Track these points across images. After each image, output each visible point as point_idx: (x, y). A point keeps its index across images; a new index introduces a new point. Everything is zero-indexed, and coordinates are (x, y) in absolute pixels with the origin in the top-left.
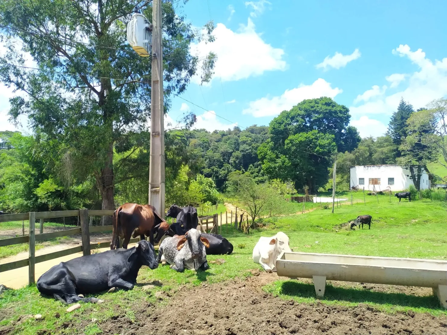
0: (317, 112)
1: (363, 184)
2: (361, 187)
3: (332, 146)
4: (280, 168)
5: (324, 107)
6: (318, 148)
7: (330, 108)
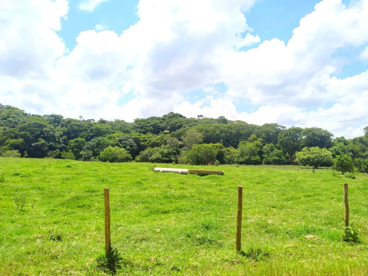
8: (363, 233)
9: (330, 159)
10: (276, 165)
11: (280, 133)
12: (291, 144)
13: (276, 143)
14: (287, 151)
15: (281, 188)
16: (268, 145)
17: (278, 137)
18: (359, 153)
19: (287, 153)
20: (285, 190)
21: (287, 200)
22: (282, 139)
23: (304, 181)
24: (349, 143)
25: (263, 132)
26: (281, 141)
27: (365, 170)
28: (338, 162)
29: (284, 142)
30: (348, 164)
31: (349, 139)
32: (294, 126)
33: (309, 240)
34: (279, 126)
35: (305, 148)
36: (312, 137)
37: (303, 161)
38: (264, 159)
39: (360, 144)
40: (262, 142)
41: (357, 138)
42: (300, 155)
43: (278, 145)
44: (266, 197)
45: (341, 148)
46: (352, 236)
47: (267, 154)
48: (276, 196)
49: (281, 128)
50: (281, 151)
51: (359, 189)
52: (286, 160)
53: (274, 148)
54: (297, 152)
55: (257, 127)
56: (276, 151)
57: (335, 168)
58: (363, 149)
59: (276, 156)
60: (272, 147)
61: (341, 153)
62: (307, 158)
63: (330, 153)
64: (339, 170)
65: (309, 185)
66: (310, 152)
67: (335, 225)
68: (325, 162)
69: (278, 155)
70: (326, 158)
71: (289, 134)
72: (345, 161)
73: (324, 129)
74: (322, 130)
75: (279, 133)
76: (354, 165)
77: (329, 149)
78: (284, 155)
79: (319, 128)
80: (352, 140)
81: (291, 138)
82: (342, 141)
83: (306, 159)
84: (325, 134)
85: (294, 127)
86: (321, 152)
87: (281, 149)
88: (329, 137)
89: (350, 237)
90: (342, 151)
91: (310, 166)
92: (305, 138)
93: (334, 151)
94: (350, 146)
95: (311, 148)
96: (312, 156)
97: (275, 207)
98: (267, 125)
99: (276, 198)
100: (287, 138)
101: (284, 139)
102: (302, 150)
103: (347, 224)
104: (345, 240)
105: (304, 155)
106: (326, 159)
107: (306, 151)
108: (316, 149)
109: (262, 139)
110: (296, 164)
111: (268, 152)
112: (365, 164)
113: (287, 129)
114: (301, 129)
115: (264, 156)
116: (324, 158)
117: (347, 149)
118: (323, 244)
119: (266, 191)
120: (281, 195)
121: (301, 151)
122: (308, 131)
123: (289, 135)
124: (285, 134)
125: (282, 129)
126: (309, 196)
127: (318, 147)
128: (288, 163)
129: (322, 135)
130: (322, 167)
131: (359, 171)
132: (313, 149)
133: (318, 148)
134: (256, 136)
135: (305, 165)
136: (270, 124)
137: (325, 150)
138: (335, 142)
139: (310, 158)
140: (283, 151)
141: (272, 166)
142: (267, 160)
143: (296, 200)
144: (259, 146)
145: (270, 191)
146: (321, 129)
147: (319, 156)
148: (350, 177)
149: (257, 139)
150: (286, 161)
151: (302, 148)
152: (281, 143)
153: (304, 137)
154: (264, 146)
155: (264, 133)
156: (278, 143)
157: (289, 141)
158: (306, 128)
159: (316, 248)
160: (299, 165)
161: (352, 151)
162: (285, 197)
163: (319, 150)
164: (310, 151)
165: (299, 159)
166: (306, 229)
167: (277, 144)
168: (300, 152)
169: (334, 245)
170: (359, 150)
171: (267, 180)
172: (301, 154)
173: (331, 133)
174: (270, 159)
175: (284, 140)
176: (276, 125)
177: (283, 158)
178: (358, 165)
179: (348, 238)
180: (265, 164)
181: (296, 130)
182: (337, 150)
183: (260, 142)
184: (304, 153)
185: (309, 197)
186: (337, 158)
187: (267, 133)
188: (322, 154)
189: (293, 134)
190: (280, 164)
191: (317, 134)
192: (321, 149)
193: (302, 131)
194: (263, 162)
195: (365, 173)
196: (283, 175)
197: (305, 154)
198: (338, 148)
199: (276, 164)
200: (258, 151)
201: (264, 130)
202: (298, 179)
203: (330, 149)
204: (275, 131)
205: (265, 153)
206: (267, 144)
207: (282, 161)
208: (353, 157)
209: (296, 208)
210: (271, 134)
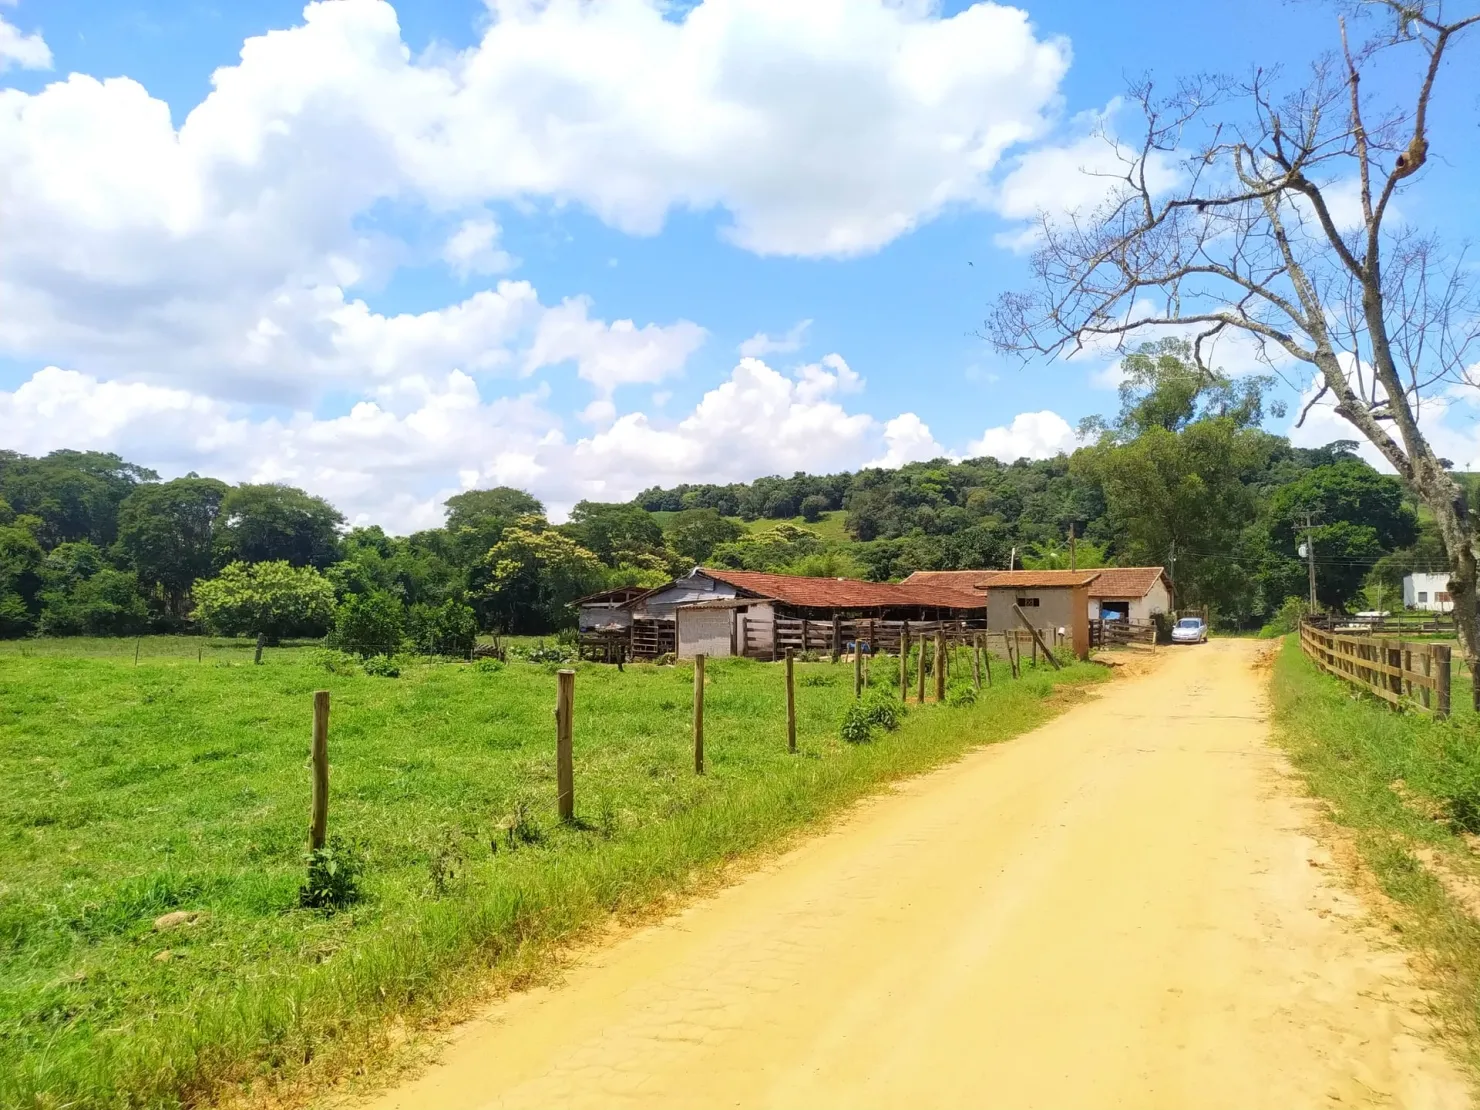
0: (1348, 493)
1: (1426, 601)
2: (1420, 605)
3: (1373, 545)
4: (1288, 578)
5: (1358, 484)
6: (1350, 549)
7: (1367, 485)
8: (378, 863)
9: (328, 607)
10: (103, 635)
11: (131, 496)
12: (176, 546)
13: (108, 537)
14: (157, 577)
15: (96, 736)
16: (69, 549)
17: (121, 514)
18: (426, 588)
19: (158, 583)
20: (115, 742)
21: (116, 782)
22: (138, 524)
23: (208, 699)
24: (395, 551)
25: (44, 488)
26: (133, 533)
27: (437, 643)
28: (352, 620)
29: (144, 538)
30: (382, 627)
31: (398, 538)
32: (197, 473)
33: (164, 935)
34: (125, 465)
35: (233, 564)
36: (264, 522)
37: (224, 617)
38: (47, 613)
39: (433, 557)
40: (36, 532)
41: (422, 533)
42: (212, 593)
43: (116, 548)
44: (14, 780)
45: (370, 566)
46: (331, 882)
47: (63, 586)
48: (65, 773)
49: (133, 475)
50: (132, 575)
51: (402, 712)
52: (151, 614)
53: (100, 560)
54: (199, 580)
55: (16, 462)
56: (107, 575)
57: (341, 643)
58: (439, 574)
59: (106, 599)
60: (88, 559)
61: (369, 584)
62: (240, 603)
63: (329, 584)
64: (353, 650)
65: (227, 713)
66: (253, 581)
67: (287, 852)
68: (307, 619)
69: (114, 594)
70: (314, 605)
71: (169, 502)
72: (374, 616)
73: (311, 494)
74: (306, 498)
75: (123, 497)
76: (403, 629)
77: (326, 572)
78: (144, 595)
79: (293, 490)
80: (406, 539)
81: (176, 523)
82: (372, 544)
83: (236, 610)
84: (313, 514)
85: (196, 476)
86: (297, 580)
87: (131, 569)
88: (327, 524)
89: (326, 888)
90: (373, 579)
91: (251, 636)
92: (238, 523)
93: (343, 578)
94: (400, 562)
95: (257, 564)
96: (260, 599)
97: (49, 823)
98: (66, 459)
99: (64, 782)
100: (160, 521)
101: (145, 527)
102: (222, 571)
103: (318, 842)
104: (307, 904)
105: (230, 592)
106: (313, 610)
107: (238, 575)
108: (276, 571)
109: (39, 521)
110: (196, 629)
111: (67, 578)
112: (438, 624)
113: (162, 482)
114: (224, 485)
115: (45, 596)
116: (308, 603)
117: (389, 572)
118: (223, 936)
119: (21, 751)
120: (92, 765)
121: (217, 576)
122: (250, 497)
123: (168, 510)
124: (150, 502)
125: (138, 480)
126: (216, 756)
127: (287, 562)
128: (161, 629)
129: (306, 515)
130: (298, 641)
131: (419, 650)
132: (265, 570)
133: (283, 564)
134: (7, 505)
135: (231, 634)
136: (84, 452)
137: (312, 573)
138: (350, 545)
139: (253, 604)
140: (141, 577)
141: (82, 640)
142: (59, 613)
143: (158, 776)
144: (22, 549)
145: (40, 753)
146: (299, 491)
147: (289, 598)
148: (380, 672)
149: (13, 520)
150: (150, 618)
151: (223, 566)
152: (133, 540)
153: (232, 521)
154: (48, 554)
155: (54, 491)
156: (117, 540)
157: (170, 533)
158: (241, 484)
159: (189, 961)
160: (207, 634)
161: (404, 578)
162: (107, 772)
163: (288, 574)
164: (255, 578)
165: (207, 608)
166: (164, 891)
167: (111, 545)
168: (212, 582)
169: (265, 931)
170: (428, 575)
171: (35, 703)
172: (216, 588)
173: (338, 509)
174: (77, 612)
175: (147, 529)
176: (113, 461)
177: (139, 605)
178: (418, 630)
179: (317, 892)
180: (51, 634)
181: (200, 487)
182: (353, 575)
183: (27, 533)
184: (231, 585)
185: (217, 759)
186: (348, 605)
187: (69, 494)
188: (299, 591)
189: (190, 504)
190: (121, 634)
191: (286, 509)
192: (297, 572)
193: (225, 494)
194: (41, 625)
195: (438, 657)
196: (120, 678)
197: (233, 590)
198: (359, 568)
199: (102, 631)
200: (14, 575)
201: (51, 480)
202: (185, 691)
203: (331, 571)
204: (104, 485)
205: (52, 585)
206: (64, 544)
207: (135, 618)
208: (407, 601)
209: (149, 809)
210: (86, 497)
